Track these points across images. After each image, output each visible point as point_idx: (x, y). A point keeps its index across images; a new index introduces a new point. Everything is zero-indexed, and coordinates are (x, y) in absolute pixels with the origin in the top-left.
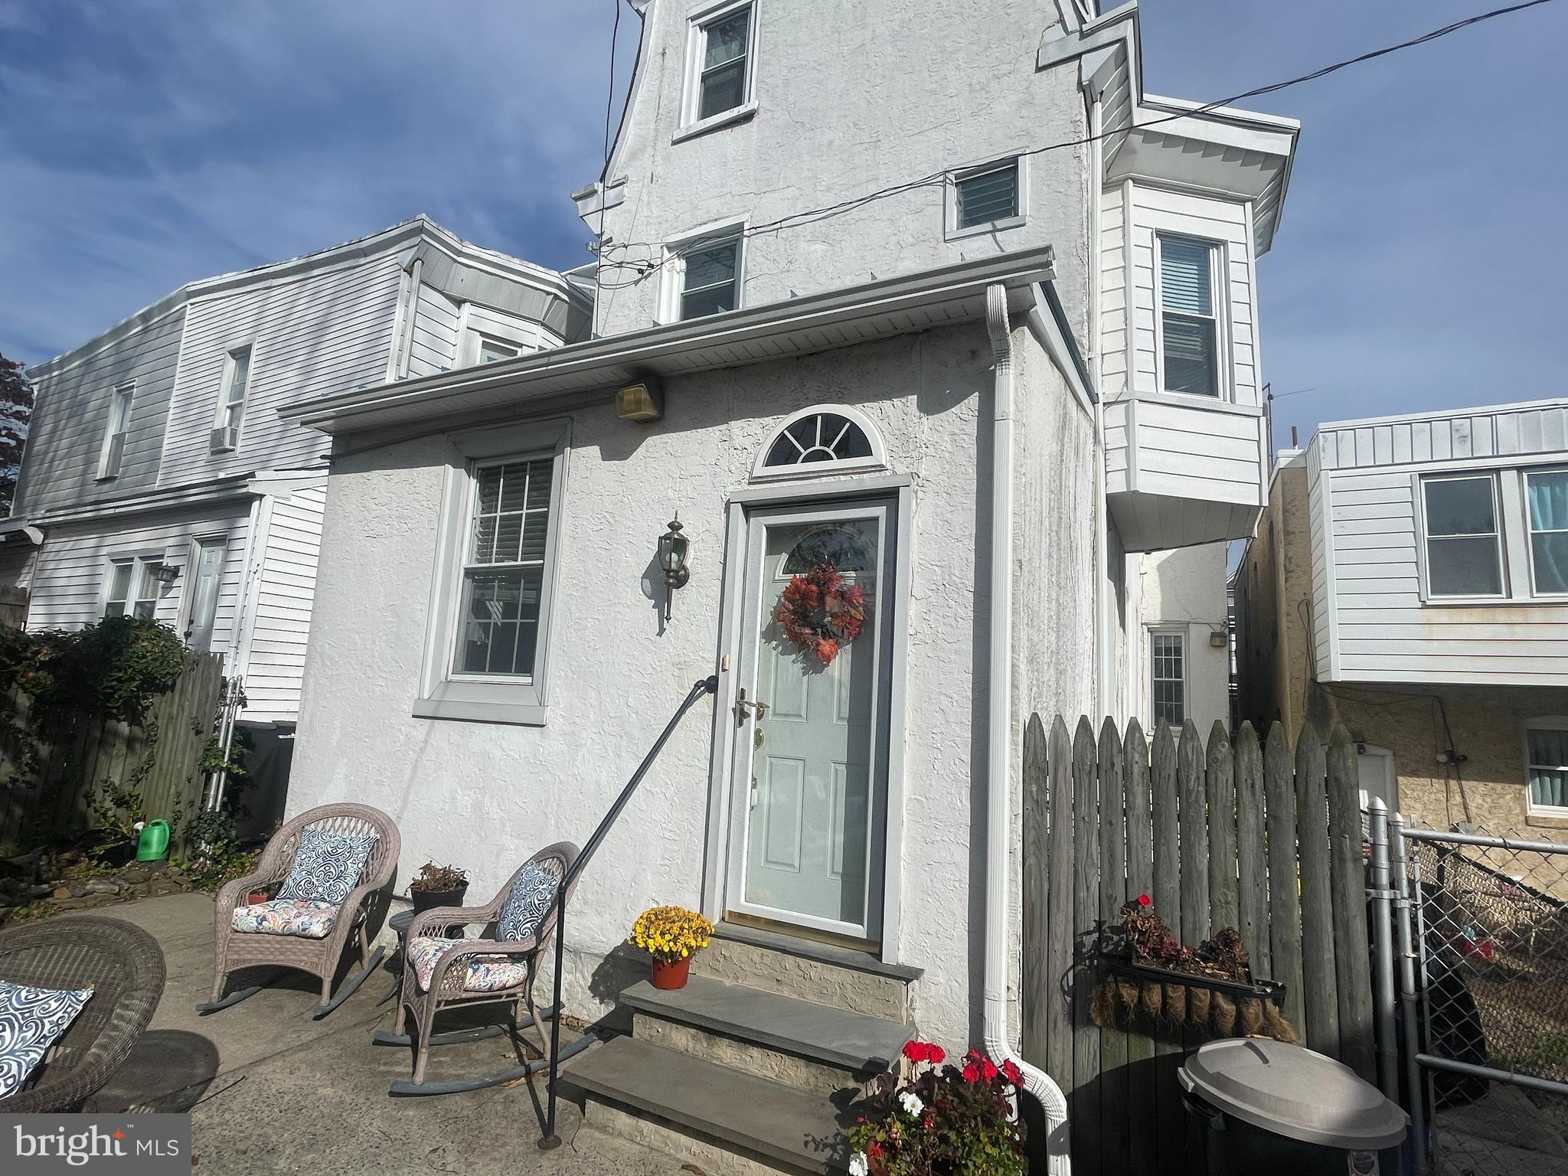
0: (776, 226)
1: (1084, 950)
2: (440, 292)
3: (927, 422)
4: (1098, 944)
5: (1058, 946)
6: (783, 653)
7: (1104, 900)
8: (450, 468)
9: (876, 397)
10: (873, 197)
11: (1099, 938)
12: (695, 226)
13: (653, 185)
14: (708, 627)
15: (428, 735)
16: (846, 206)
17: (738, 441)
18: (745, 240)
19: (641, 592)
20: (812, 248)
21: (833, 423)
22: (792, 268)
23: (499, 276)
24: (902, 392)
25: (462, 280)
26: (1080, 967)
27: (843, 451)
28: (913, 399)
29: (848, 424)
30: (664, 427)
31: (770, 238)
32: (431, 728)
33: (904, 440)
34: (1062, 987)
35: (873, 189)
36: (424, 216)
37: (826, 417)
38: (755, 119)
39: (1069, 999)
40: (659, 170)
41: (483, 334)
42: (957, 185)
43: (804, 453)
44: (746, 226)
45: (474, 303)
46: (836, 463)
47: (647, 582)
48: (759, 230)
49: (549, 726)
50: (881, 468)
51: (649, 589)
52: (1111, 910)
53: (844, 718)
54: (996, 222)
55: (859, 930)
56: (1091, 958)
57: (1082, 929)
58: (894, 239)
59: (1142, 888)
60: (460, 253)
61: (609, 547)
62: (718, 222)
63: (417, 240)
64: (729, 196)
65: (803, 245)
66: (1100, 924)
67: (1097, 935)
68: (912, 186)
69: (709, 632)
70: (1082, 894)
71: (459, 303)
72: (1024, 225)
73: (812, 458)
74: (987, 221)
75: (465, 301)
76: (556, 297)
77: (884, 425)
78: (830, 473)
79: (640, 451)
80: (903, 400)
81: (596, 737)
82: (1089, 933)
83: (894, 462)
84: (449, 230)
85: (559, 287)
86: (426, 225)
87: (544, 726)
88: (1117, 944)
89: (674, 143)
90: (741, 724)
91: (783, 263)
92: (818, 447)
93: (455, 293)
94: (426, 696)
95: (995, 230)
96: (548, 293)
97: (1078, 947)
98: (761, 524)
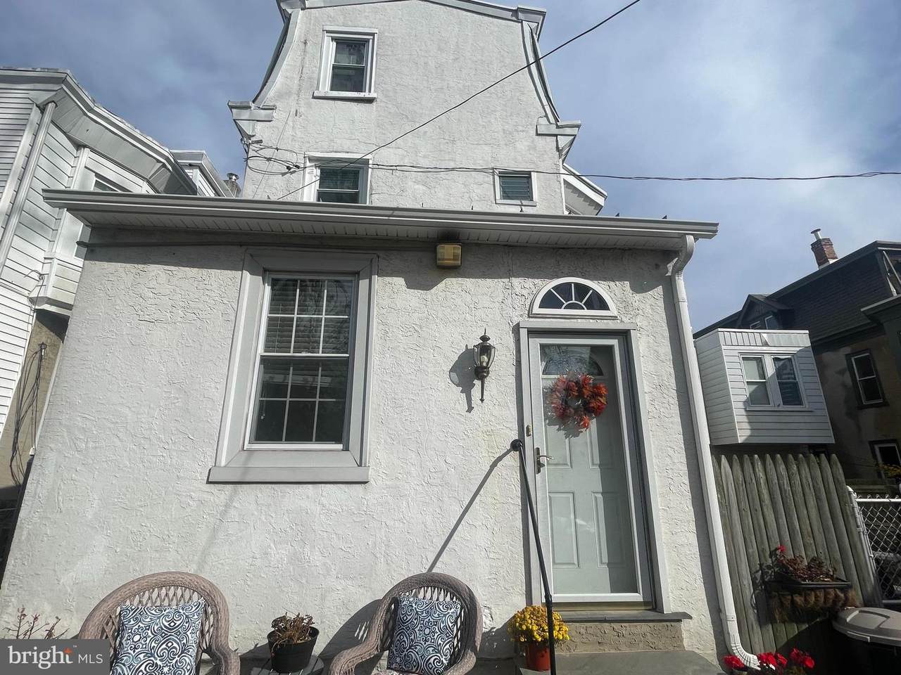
0: (393, 168)
1: (757, 582)
2: (64, 133)
3: (638, 297)
4: (762, 576)
5: (746, 582)
6: (549, 424)
7: (761, 553)
8: (247, 274)
9: (605, 279)
10: (453, 169)
11: (762, 573)
12: (331, 152)
13: (297, 118)
14: (508, 406)
15: (231, 499)
16: (437, 170)
17: (518, 290)
18: (370, 170)
19: (450, 382)
20: (417, 186)
21: (582, 290)
22: (404, 194)
23: (121, 137)
24: (621, 279)
25: (88, 130)
26: (757, 591)
27: (590, 305)
28: (627, 283)
29: (591, 291)
30: (459, 273)
31: (388, 173)
32: (235, 491)
33: (626, 305)
34: (752, 605)
35: (452, 165)
36: (68, 72)
37: (577, 285)
38: (374, 104)
39: (756, 611)
40: (302, 110)
41: (97, 175)
42: (499, 176)
43: (566, 304)
44: (371, 162)
45: (93, 150)
46: (586, 312)
47: (454, 375)
48: (380, 167)
49: (372, 482)
50: (615, 318)
51: (456, 379)
52: (765, 557)
53: (596, 465)
54: (523, 201)
55: (637, 597)
56: (761, 585)
57: (754, 570)
58: (468, 195)
59: (776, 543)
60: (91, 110)
61: (418, 348)
62: (349, 154)
63: (56, 87)
64: (357, 141)
65: (410, 183)
66: (761, 565)
67: (760, 572)
68: (475, 170)
69: (509, 410)
70: (750, 551)
71: (79, 146)
72: (535, 206)
73: (570, 307)
74: (518, 199)
75: (85, 146)
76: (164, 165)
77: (613, 295)
78: (582, 317)
79: (441, 285)
80: (622, 283)
81: (420, 489)
82: (757, 571)
83: (621, 316)
84: (86, 90)
85: (167, 159)
86: (68, 78)
87: (366, 482)
88: (771, 575)
89: (314, 97)
90: (539, 471)
91: (398, 190)
92: (574, 301)
93: (80, 138)
94: (223, 464)
95: (522, 205)
96: (158, 161)
97: (754, 580)
98: (537, 342)
